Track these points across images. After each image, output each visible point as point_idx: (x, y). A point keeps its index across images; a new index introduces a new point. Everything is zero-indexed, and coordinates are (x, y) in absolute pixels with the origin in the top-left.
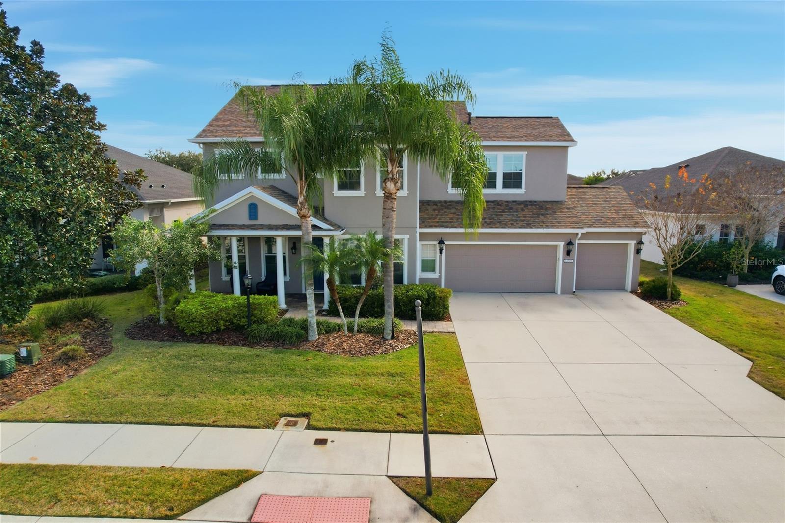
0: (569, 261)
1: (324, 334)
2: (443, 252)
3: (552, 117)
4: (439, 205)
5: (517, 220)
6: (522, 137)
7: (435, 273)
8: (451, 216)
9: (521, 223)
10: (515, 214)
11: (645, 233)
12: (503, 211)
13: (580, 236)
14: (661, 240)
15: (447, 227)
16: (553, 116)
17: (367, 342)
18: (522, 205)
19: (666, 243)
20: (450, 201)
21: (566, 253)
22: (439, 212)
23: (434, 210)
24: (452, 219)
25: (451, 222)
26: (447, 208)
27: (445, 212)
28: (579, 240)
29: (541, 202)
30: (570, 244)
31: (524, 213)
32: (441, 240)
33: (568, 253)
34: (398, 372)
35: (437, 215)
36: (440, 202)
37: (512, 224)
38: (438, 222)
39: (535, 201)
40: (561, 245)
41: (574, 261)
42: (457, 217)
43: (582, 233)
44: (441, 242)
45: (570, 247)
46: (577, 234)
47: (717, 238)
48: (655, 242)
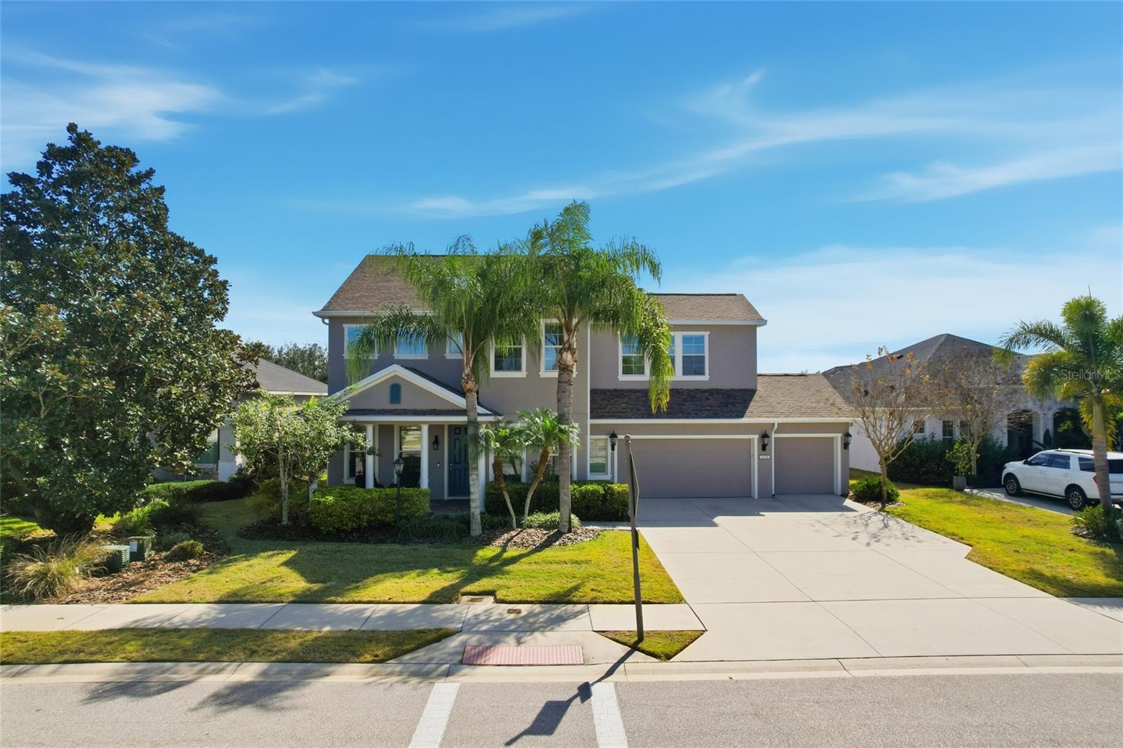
0: (765, 457)
1: (488, 529)
2: (616, 447)
3: (735, 295)
4: (608, 394)
5: (701, 410)
6: (703, 315)
7: (607, 474)
8: (624, 406)
9: (707, 413)
10: (699, 403)
11: (852, 424)
12: (685, 400)
13: (776, 426)
14: (871, 428)
15: (620, 417)
16: (737, 293)
17: (540, 535)
18: (707, 394)
19: (875, 433)
20: (621, 390)
21: (761, 447)
22: (609, 401)
23: (603, 400)
24: (624, 408)
25: (624, 412)
26: (617, 397)
27: (616, 401)
28: (775, 433)
29: (728, 390)
30: (765, 436)
31: (709, 402)
32: (613, 434)
33: (764, 447)
34: (582, 559)
35: (607, 405)
36: (609, 390)
37: (696, 414)
38: (608, 412)
39: (722, 390)
40: (756, 437)
41: (771, 457)
42: (631, 406)
43: (778, 424)
44: (613, 436)
45: (766, 440)
46: (773, 424)
47: (939, 436)
48: (863, 431)
